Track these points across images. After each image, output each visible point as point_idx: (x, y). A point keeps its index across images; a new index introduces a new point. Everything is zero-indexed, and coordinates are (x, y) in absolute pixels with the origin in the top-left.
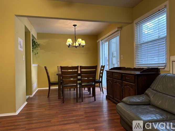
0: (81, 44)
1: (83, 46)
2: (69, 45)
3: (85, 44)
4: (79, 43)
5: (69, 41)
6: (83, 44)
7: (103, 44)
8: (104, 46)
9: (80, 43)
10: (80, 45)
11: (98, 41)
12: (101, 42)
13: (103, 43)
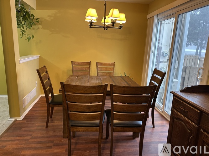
0: (117, 22)
1: (121, 27)
2: (91, 22)
3: (124, 22)
4: (112, 20)
5: (92, 15)
6: (121, 22)
7: (160, 23)
8: (161, 26)
9: (116, 20)
10: (113, 23)
11: (149, 16)
12: (156, 18)
13: (161, 20)
